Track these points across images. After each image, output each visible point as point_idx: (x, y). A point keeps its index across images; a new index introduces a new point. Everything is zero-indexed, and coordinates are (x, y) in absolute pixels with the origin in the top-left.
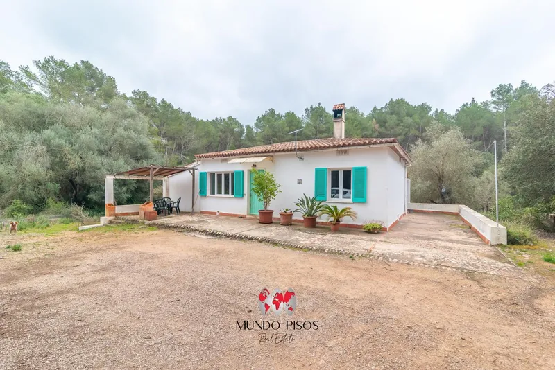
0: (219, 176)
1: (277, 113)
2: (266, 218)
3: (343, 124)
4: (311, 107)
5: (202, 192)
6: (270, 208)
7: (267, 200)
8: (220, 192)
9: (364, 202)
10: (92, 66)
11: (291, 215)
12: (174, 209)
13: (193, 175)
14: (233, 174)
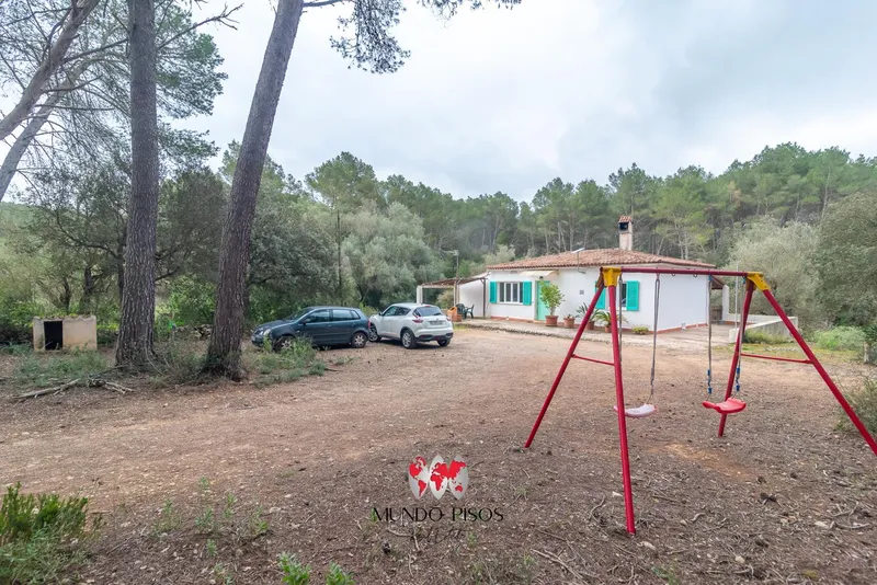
0: (508, 285)
1: (565, 183)
2: (552, 321)
3: (630, 236)
4: (620, 172)
5: (493, 300)
6: (555, 314)
7: (552, 308)
8: (508, 300)
9: (637, 310)
10: (351, 156)
11: (573, 320)
12: (469, 314)
13: (484, 284)
14: (521, 284)
